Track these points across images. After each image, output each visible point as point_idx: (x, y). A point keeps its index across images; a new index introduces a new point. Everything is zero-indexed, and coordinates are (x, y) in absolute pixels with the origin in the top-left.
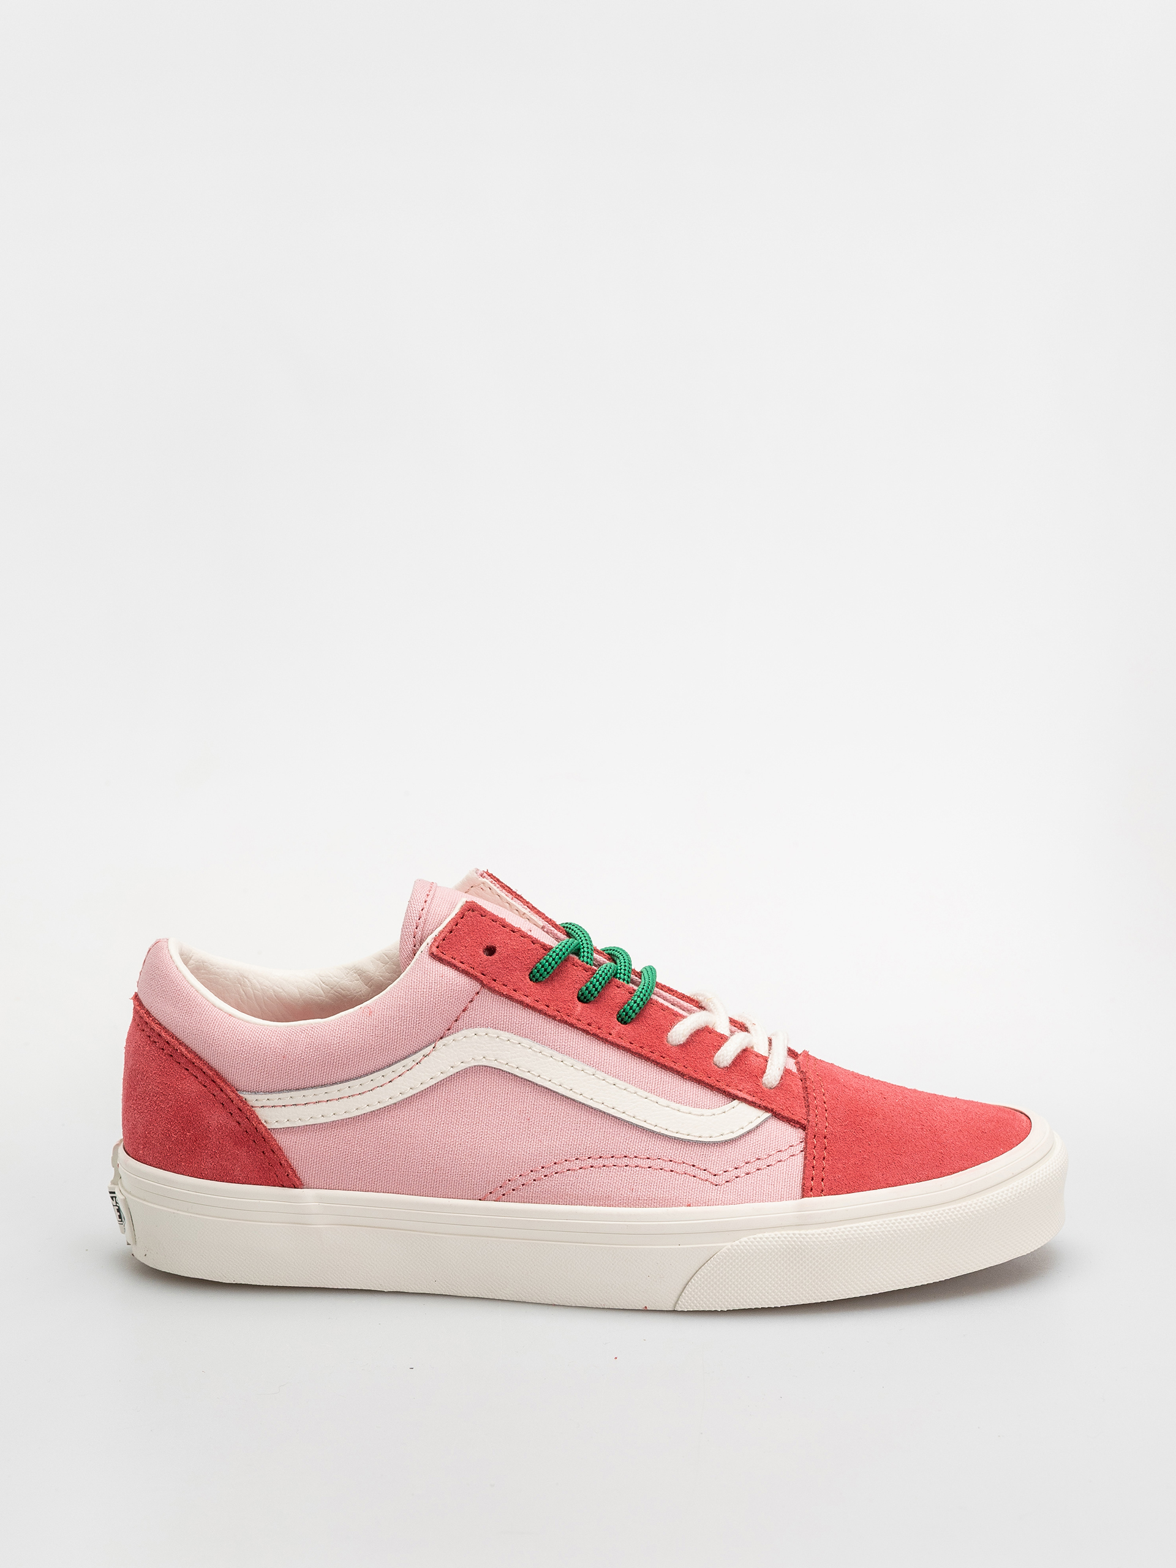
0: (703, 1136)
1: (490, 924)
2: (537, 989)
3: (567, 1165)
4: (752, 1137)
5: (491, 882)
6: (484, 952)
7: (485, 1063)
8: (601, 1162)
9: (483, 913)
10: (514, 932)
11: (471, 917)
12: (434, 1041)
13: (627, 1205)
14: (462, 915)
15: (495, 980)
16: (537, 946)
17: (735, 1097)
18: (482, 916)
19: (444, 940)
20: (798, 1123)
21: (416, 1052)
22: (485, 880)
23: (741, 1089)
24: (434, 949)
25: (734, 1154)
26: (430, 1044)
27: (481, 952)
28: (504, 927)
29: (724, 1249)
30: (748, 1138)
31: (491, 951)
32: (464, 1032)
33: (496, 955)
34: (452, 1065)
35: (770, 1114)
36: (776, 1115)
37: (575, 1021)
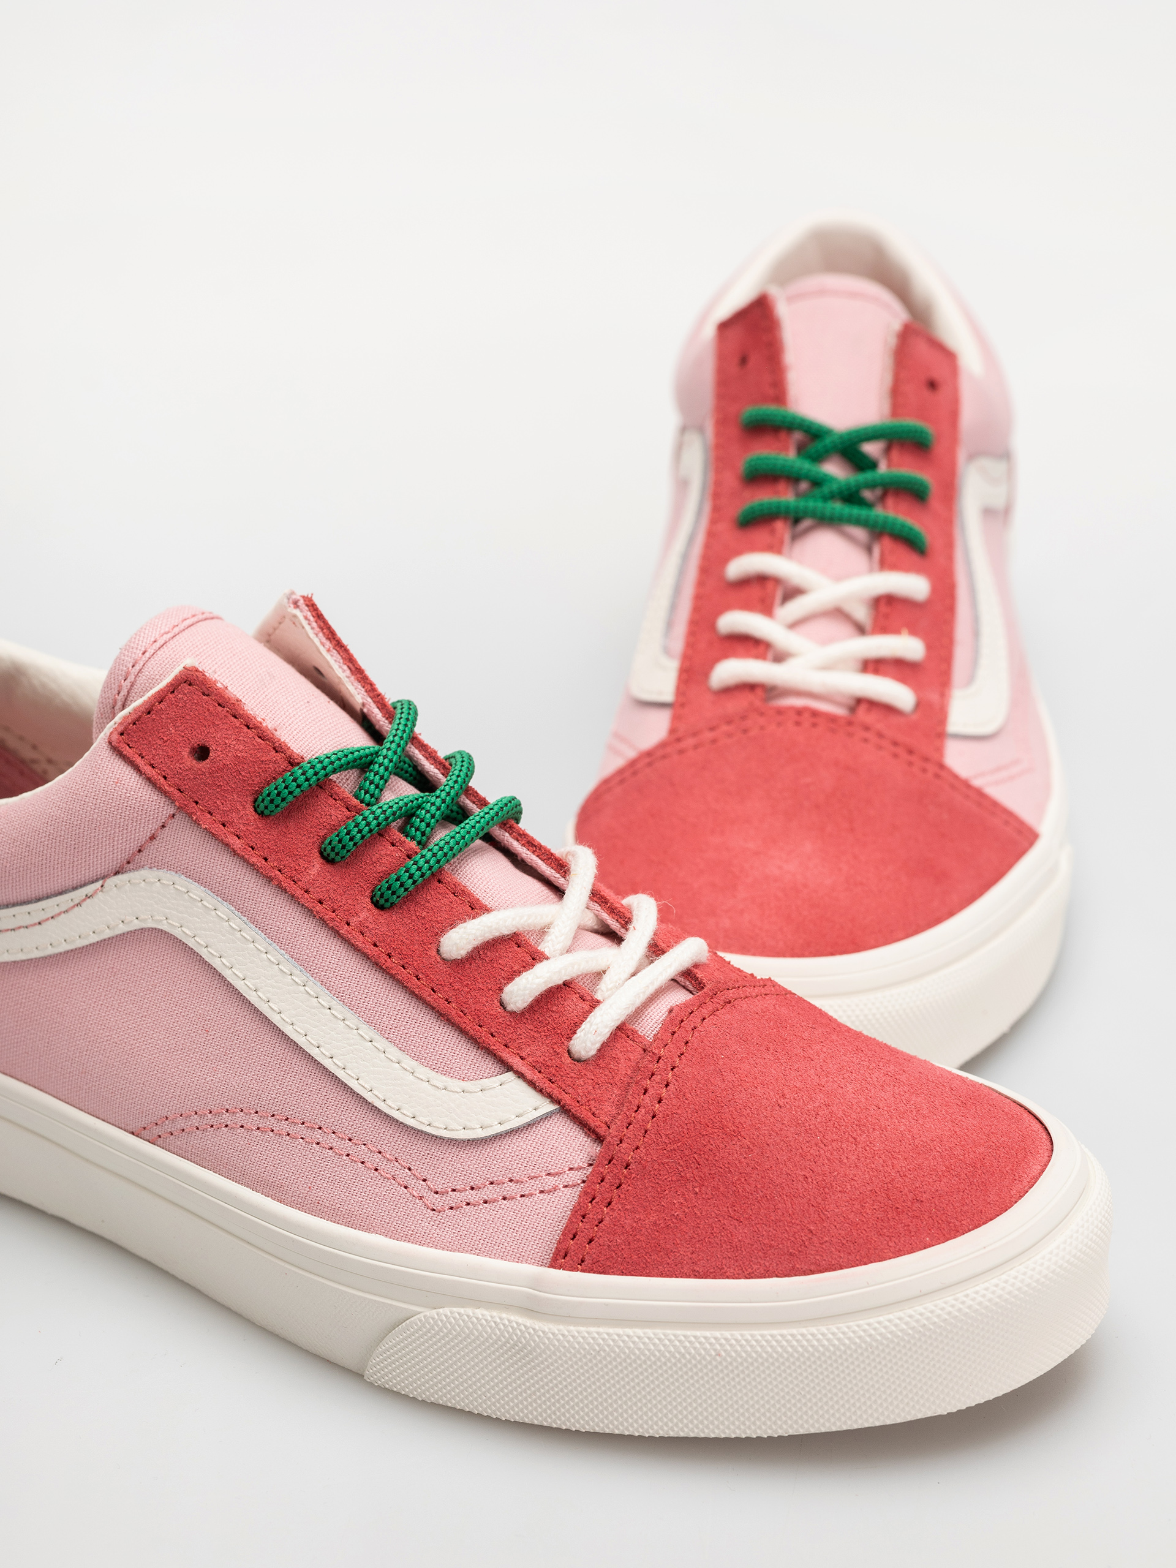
0: (434, 1124)
1: (211, 709)
2: (258, 828)
3: (240, 1118)
4: (514, 1141)
5: (306, 618)
6: (190, 752)
7: (164, 927)
8: (285, 1126)
9: (205, 689)
10: (248, 727)
11: (185, 694)
12: (104, 877)
13: (302, 1208)
14: (173, 688)
15: (197, 803)
16: (279, 756)
17: (508, 1068)
18: (204, 694)
19: (134, 724)
20: (594, 1132)
21: (75, 888)
22: (297, 612)
23: (524, 1054)
24: (115, 737)
25: (476, 1165)
26: (97, 880)
27: (186, 753)
28: (236, 717)
29: (421, 1316)
30: (507, 1141)
31: (202, 753)
32: (144, 873)
33: (206, 764)
34: (123, 918)
35: (557, 1107)
36: (565, 1110)
37: (299, 893)
